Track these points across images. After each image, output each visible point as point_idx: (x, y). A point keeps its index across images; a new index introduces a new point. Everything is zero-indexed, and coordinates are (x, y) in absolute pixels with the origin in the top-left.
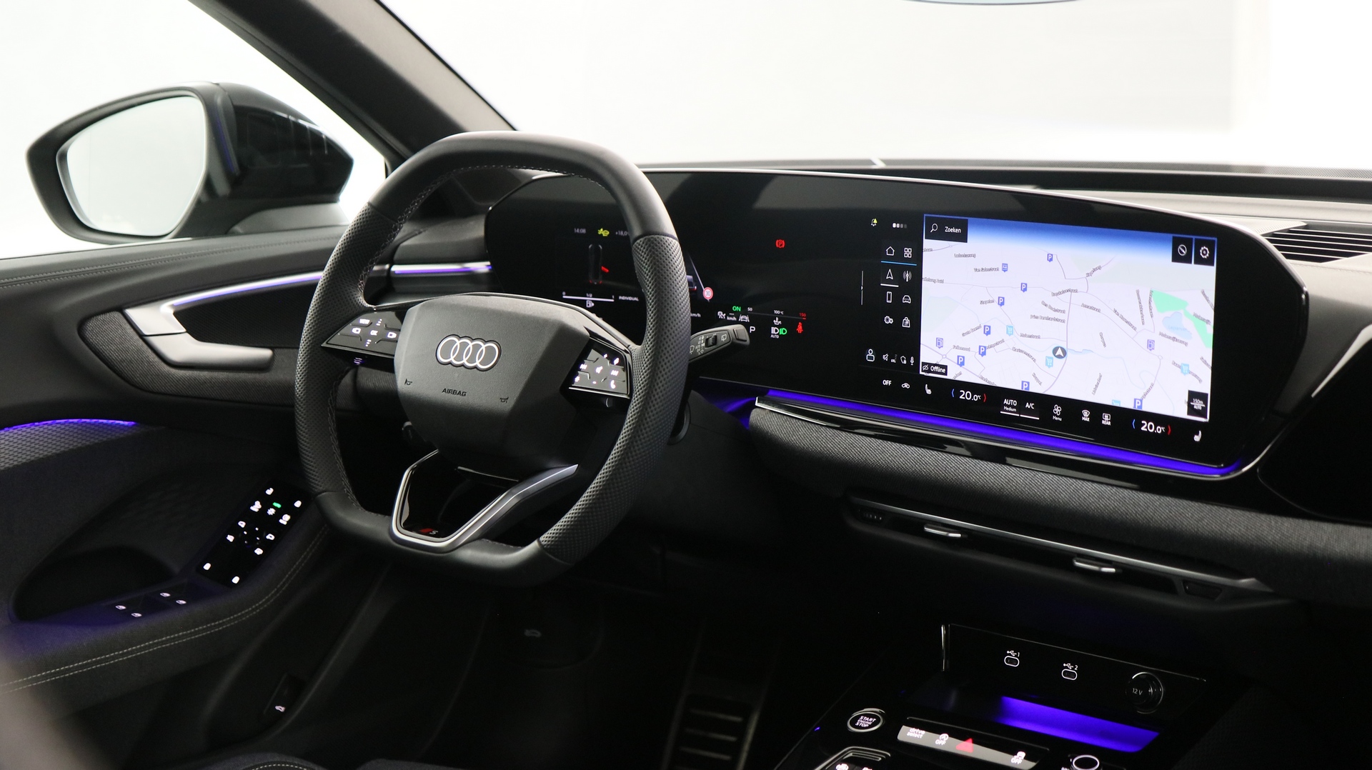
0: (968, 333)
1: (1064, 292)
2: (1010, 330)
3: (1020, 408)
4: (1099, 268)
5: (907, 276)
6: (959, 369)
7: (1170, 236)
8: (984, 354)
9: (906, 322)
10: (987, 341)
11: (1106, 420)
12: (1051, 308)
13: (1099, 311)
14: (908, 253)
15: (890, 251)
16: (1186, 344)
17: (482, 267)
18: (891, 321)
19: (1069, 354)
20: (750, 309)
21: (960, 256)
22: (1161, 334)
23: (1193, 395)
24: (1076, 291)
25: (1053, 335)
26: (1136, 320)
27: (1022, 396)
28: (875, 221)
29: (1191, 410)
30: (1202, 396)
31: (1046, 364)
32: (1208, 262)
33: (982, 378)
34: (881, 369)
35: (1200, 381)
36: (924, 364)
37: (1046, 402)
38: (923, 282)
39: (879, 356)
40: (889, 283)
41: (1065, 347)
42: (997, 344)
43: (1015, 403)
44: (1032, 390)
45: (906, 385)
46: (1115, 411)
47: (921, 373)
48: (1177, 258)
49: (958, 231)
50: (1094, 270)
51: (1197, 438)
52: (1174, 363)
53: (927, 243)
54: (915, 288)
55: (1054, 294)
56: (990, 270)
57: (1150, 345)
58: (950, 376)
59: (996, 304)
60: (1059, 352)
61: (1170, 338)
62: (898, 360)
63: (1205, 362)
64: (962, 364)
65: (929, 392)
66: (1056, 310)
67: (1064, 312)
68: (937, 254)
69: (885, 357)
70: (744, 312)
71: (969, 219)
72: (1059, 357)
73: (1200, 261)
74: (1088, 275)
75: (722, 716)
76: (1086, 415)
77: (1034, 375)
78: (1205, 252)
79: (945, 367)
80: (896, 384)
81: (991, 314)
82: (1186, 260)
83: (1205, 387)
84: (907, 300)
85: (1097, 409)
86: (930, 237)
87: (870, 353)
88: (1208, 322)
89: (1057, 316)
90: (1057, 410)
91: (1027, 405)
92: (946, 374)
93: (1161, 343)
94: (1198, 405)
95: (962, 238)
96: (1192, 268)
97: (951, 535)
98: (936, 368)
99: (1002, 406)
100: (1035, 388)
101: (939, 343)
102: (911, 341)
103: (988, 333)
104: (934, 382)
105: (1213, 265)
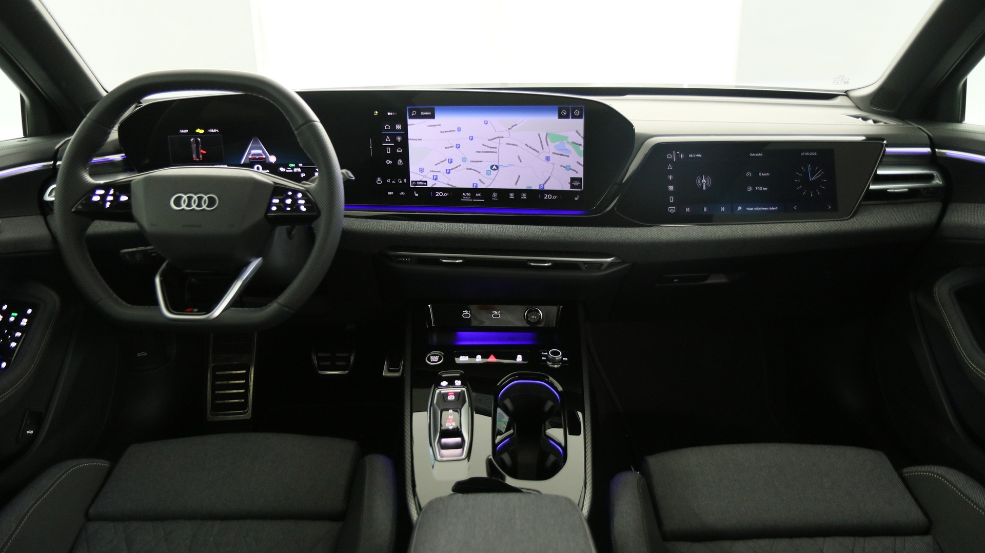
0: (439, 163)
1: (495, 138)
2: (464, 160)
3: (473, 197)
4: (516, 125)
5: (399, 139)
6: (434, 182)
7: (556, 107)
8: (449, 173)
9: (400, 162)
10: (450, 166)
11: (524, 196)
12: (488, 147)
13: (517, 145)
14: (398, 127)
15: (387, 127)
16: (568, 156)
17: (118, 157)
18: (390, 162)
19: (500, 168)
20: (301, 165)
21: (431, 126)
22: (554, 153)
23: (573, 179)
24: (503, 137)
25: (492, 159)
26: (539, 148)
27: (473, 191)
28: (377, 112)
29: (572, 186)
30: (579, 179)
31: (487, 174)
32: (580, 117)
33: (449, 185)
34: (386, 187)
35: (577, 172)
36: (412, 181)
37: (487, 192)
38: (409, 141)
39: (384, 180)
40: (388, 142)
41: (497, 165)
42: (456, 167)
43: (469, 194)
44: (479, 187)
45: (402, 193)
46: (529, 192)
47: (411, 186)
48: (561, 116)
49: (430, 113)
50: (513, 126)
51: (576, 199)
52: (562, 166)
53: (410, 121)
54: (405, 144)
55: (489, 140)
56: (450, 131)
57: (548, 159)
58: (429, 185)
59: (454, 148)
60: (494, 167)
61: (559, 154)
62: (397, 181)
63: (580, 164)
64: (436, 179)
65: (417, 195)
66: (491, 148)
67: (496, 148)
68: (416, 128)
69: (388, 181)
70: (297, 166)
71: (436, 107)
72: (495, 170)
73: (574, 117)
74: (509, 129)
75: (234, 372)
76: (512, 196)
77: (480, 180)
78: (577, 112)
79: (426, 182)
80: (396, 193)
81: (452, 153)
82: (567, 117)
83: (580, 175)
84: (400, 151)
85: (518, 192)
86: (411, 117)
87: (379, 179)
88: (580, 145)
89: (492, 150)
90: (495, 195)
91: (477, 195)
92: (426, 185)
93: (554, 158)
94: (576, 183)
95: (432, 116)
96: (570, 121)
97: (457, 261)
98: (420, 183)
99: (462, 197)
100: (480, 186)
101: (421, 170)
102: (405, 170)
103: (451, 162)
104: (418, 190)
105: (582, 118)
